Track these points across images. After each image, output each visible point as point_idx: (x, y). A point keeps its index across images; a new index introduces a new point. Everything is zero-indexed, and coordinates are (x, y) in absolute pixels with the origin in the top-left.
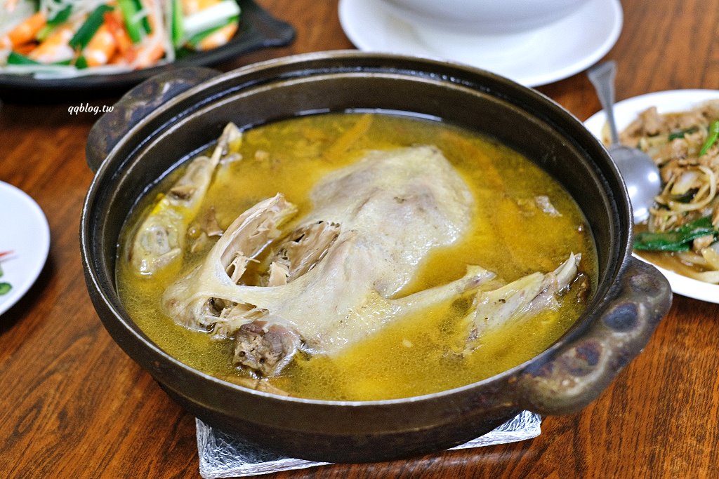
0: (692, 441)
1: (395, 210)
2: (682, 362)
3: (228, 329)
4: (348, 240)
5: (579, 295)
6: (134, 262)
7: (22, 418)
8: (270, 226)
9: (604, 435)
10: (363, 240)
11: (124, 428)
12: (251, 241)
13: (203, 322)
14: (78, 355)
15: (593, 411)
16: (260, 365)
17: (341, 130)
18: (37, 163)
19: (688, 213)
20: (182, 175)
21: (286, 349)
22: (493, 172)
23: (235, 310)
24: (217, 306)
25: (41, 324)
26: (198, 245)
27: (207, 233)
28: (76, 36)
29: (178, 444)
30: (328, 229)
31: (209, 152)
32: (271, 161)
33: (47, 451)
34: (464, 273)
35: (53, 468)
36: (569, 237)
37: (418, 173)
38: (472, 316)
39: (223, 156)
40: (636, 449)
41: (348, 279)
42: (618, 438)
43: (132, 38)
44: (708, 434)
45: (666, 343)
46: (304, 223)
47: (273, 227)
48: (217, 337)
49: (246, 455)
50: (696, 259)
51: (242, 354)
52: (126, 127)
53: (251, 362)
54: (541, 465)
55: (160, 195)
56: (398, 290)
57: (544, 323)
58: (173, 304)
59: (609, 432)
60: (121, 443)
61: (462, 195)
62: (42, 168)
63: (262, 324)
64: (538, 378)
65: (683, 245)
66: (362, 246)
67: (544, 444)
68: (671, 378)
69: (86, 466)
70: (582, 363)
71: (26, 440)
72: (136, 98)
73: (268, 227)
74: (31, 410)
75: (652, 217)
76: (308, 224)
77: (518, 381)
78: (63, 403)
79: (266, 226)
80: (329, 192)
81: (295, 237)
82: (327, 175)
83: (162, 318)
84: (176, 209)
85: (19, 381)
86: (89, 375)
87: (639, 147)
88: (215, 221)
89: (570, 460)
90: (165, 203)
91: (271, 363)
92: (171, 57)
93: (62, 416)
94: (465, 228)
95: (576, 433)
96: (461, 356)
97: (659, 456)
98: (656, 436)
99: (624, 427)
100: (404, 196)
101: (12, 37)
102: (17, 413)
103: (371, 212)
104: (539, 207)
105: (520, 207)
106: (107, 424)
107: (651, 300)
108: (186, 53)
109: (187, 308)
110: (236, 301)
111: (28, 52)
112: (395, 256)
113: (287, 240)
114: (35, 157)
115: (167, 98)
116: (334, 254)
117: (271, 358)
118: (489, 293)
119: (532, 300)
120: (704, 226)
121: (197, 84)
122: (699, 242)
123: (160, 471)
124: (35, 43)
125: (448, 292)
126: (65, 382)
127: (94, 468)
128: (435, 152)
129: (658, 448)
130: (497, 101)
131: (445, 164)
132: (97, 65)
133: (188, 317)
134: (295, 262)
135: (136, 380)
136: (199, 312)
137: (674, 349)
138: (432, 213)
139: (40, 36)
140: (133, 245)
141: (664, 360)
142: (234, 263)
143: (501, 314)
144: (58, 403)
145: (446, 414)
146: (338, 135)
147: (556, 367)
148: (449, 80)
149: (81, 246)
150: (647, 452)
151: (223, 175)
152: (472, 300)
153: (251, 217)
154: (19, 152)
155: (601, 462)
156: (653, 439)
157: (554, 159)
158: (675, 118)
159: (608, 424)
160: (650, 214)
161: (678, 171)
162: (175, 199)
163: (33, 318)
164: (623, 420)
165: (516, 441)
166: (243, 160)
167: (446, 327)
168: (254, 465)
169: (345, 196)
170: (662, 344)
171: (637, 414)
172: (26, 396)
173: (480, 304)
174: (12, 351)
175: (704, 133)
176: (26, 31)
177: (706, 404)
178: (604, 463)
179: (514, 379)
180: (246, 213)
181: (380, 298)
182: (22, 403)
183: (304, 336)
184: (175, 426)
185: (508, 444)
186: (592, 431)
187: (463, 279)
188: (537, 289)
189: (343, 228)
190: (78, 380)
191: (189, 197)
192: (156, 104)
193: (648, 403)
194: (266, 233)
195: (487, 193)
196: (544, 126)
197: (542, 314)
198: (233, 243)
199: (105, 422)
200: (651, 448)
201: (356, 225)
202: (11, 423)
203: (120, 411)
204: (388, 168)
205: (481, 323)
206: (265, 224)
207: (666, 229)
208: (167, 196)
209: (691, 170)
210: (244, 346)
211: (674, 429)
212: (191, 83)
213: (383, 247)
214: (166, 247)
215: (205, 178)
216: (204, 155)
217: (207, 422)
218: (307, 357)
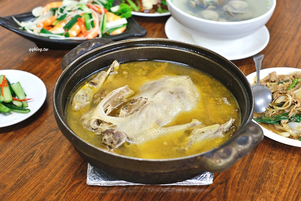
0: (268, 193)
1: (169, 96)
2: (270, 164)
3: (102, 131)
4: (149, 104)
5: (232, 133)
6: (73, 105)
7: (27, 157)
8: (123, 97)
9: (236, 187)
10: (155, 105)
11: (62, 164)
12: (115, 101)
13: (93, 128)
14: (50, 138)
15: (234, 178)
16: (111, 144)
17: (156, 67)
18: (47, 69)
19: (280, 110)
20: (95, 77)
21: (121, 140)
22: (209, 87)
23: (105, 124)
24: (99, 122)
25: (39, 125)
26: (96, 101)
27: (100, 97)
28: (66, 25)
29: (81, 172)
30: (143, 100)
31: (106, 70)
32: (128, 75)
33: (34, 169)
34: (191, 121)
35: (35, 175)
36: (232, 113)
37: (180, 84)
38: (191, 137)
39: (111, 72)
40: (247, 193)
41: (147, 118)
42: (241, 189)
43: (87, 28)
44: (275, 191)
45: (265, 157)
46: (136, 98)
47: (124, 98)
48: (97, 133)
49: (104, 178)
50: (280, 128)
51: (105, 140)
52: (76, 57)
53: (108, 143)
54: (211, 194)
55: (86, 82)
56: (165, 124)
57: (217, 142)
58: (83, 120)
59: (238, 186)
60: (60, 169)
61: (195, 94)
62: (49, 72)
63: (114, 130)
64: (208, 159)
65: (276, 122)
66: (154, 107)
67: (214, 188)
68: (265, 170)
69: (47, 176)
70: (225, 155)
71: (27, 164)
72: (82, 47)
73: (122, 97)
74: (30, 154)
75: (267, 111)
76: (137, 98)
77: (201, 159)
78: (42, 153)
79: (121, 97)
80: (147, 87)
81: (131, 102)
82: (148, 82)
83: (80, 125)
84: (91, 88)
85: (28, 144)
86: (53, 145)
87: (266, 85)
88: (104, 94)
89: (222, 194)
90: (87, 85)
91: (115, 144)
92: (100, 36)
93: (41, 157)
94: (194, 106)
95: (226, 185)
96: (184, 150)
97: (255, 196)
98: (256, 189)
99: (244, 185)
100: (173, 92)
101: (43, 23)
102: (25, 155)
103: (160, 96)
104: (223, 101)
105: (216, 101)
106: (57, 162)
107: (254, 136)
108: (106, 35)
109: (88, 122)
110: (106, 121)
111: (49, 29)
112: (166, 112)
113: (129, 103)
114: (47, 67)
115: (93, 48)
116: (143, 108)
117: (115, 142)
118: (199, 129)
119: (214, 133)
120: (285, 116)
121: (105, 45)
122: (283, 121)
123: (73, 181)
124: (52, 26)
125: (183, 127)
126: (44, 146)
127: (49, 177)
128: (188, 78)
129: (255, 193)
130: (213, 62)
131: (191, 82)
132: (73, 36)
133: (88, 125)
134: (129, 110)
135: (69, 149)
136: (92, 124)
137: (268, 159)
138: (183, 98)
139: (54, 24)
140: (73, 99)
141: (264, 163)
142: (107, 108)
143: (202, 137)
144: (40, 153)
145: (173, 168)
146: (154, 69)
147: (215, 155)
148: (197, 53)
149: (53, 96)
150: (251, 195)
151: (110, 78)
152: (192, 131)
153: (115, 92)
154: (41, 65)
155: (233, 196)
156: (254, 190)
157: (231, 84)
158: (282, 77)
159: (239, 183)
160: (267, 110)
161: (279, 95)
162: (91, 84)
163: (36, 123)
164: (244, 182)
165: (203, 185)
166: (118, 74)
167: (181, 140)
168: (106, 181)
169: (152, 89)
170: (264, 157)
171: (250, 181)
172: (30, 149)
173: (194, 133)
174: (27, 133)
175: (291, 82)
176: (49, 22)
177: (277, 180)
178: (234, 197)
179: (199, 158)
180: (114, 91)
181: (158, 126)
182: (28, 151)
183: (128, 136)
184: (81, 166)
185: (200, 186)
186: (232, 185)
187: (190, 123)
188: (216, 130)
189: (149, 100)
190: (49, 146)
191: (96, 84)
192: (88, 50)
193: (255, 178)
194: (121, 99)
195: (205, 95)
196: (229, 72)
197: (217, 138)
198: (108, 101)
199: (56, 161)
200: (253, 193)
201: (153, 100)
202: (23, 158)
203: (62, 158)
204: (169, 81)
205: (193, 139)
206: (121, 96)
207: (271, 116)
208: (88, 83)
209: (284, 95)
210: (106, 137)
211: (263, 188)
212: (103, 44)
213: (162, 108)
214: (85, 100)
215: (103, 78)
216: (104, 71)
217: (92, 165)
218: (128, 144)
